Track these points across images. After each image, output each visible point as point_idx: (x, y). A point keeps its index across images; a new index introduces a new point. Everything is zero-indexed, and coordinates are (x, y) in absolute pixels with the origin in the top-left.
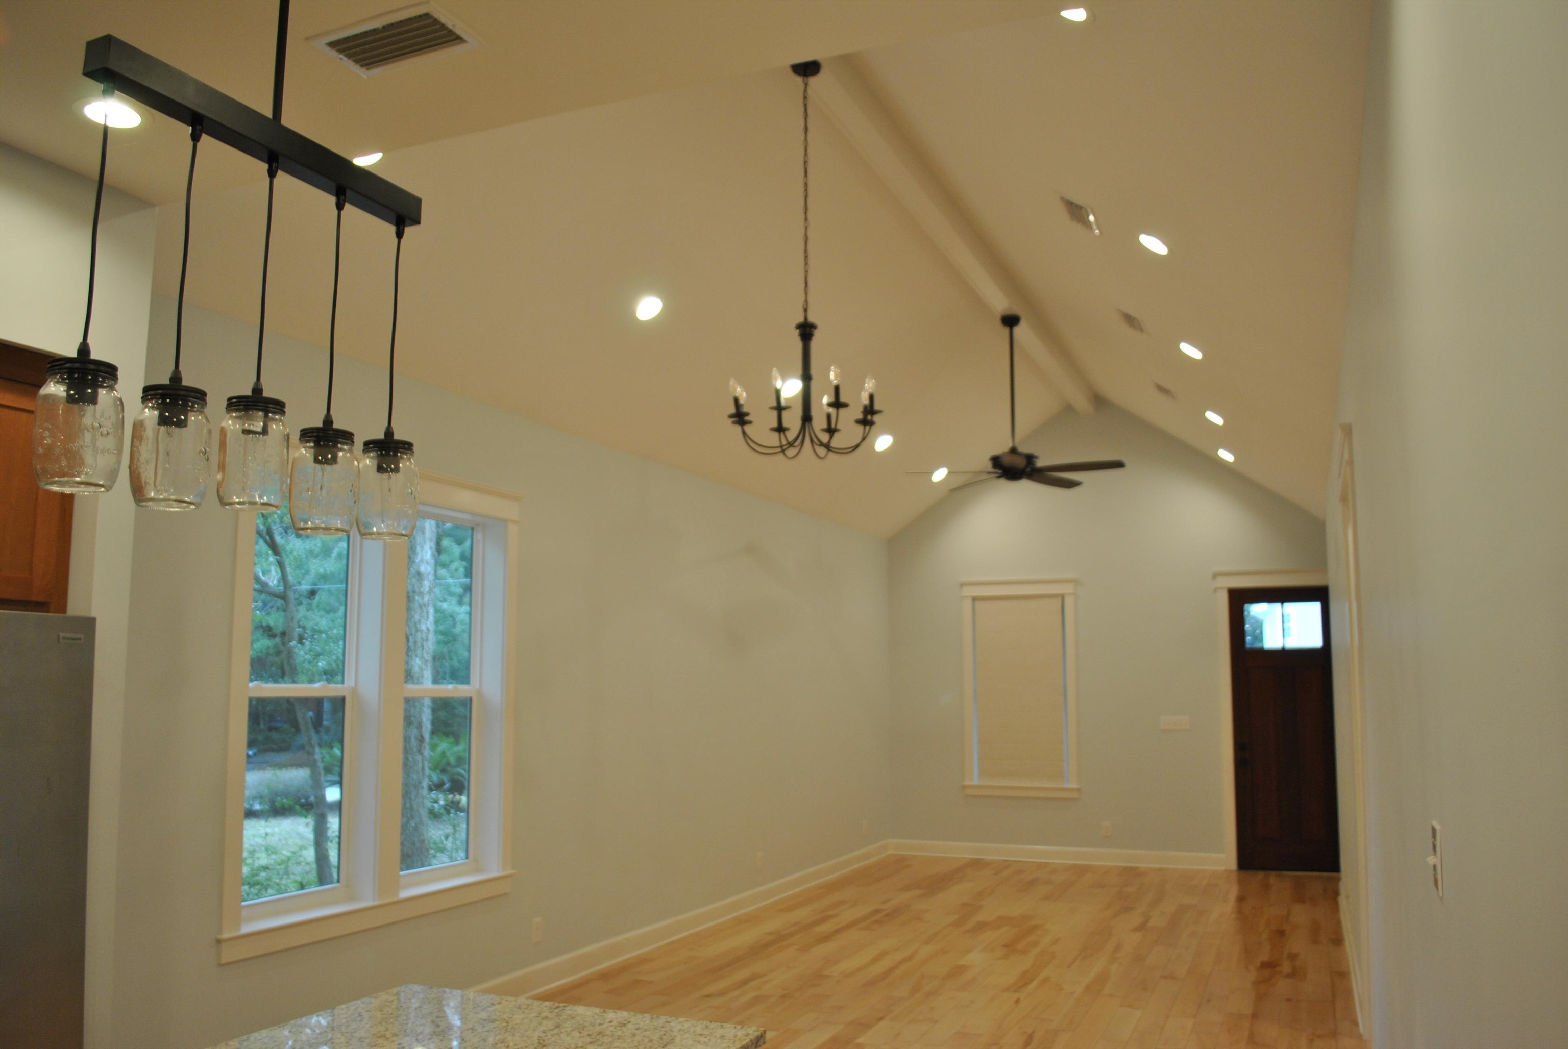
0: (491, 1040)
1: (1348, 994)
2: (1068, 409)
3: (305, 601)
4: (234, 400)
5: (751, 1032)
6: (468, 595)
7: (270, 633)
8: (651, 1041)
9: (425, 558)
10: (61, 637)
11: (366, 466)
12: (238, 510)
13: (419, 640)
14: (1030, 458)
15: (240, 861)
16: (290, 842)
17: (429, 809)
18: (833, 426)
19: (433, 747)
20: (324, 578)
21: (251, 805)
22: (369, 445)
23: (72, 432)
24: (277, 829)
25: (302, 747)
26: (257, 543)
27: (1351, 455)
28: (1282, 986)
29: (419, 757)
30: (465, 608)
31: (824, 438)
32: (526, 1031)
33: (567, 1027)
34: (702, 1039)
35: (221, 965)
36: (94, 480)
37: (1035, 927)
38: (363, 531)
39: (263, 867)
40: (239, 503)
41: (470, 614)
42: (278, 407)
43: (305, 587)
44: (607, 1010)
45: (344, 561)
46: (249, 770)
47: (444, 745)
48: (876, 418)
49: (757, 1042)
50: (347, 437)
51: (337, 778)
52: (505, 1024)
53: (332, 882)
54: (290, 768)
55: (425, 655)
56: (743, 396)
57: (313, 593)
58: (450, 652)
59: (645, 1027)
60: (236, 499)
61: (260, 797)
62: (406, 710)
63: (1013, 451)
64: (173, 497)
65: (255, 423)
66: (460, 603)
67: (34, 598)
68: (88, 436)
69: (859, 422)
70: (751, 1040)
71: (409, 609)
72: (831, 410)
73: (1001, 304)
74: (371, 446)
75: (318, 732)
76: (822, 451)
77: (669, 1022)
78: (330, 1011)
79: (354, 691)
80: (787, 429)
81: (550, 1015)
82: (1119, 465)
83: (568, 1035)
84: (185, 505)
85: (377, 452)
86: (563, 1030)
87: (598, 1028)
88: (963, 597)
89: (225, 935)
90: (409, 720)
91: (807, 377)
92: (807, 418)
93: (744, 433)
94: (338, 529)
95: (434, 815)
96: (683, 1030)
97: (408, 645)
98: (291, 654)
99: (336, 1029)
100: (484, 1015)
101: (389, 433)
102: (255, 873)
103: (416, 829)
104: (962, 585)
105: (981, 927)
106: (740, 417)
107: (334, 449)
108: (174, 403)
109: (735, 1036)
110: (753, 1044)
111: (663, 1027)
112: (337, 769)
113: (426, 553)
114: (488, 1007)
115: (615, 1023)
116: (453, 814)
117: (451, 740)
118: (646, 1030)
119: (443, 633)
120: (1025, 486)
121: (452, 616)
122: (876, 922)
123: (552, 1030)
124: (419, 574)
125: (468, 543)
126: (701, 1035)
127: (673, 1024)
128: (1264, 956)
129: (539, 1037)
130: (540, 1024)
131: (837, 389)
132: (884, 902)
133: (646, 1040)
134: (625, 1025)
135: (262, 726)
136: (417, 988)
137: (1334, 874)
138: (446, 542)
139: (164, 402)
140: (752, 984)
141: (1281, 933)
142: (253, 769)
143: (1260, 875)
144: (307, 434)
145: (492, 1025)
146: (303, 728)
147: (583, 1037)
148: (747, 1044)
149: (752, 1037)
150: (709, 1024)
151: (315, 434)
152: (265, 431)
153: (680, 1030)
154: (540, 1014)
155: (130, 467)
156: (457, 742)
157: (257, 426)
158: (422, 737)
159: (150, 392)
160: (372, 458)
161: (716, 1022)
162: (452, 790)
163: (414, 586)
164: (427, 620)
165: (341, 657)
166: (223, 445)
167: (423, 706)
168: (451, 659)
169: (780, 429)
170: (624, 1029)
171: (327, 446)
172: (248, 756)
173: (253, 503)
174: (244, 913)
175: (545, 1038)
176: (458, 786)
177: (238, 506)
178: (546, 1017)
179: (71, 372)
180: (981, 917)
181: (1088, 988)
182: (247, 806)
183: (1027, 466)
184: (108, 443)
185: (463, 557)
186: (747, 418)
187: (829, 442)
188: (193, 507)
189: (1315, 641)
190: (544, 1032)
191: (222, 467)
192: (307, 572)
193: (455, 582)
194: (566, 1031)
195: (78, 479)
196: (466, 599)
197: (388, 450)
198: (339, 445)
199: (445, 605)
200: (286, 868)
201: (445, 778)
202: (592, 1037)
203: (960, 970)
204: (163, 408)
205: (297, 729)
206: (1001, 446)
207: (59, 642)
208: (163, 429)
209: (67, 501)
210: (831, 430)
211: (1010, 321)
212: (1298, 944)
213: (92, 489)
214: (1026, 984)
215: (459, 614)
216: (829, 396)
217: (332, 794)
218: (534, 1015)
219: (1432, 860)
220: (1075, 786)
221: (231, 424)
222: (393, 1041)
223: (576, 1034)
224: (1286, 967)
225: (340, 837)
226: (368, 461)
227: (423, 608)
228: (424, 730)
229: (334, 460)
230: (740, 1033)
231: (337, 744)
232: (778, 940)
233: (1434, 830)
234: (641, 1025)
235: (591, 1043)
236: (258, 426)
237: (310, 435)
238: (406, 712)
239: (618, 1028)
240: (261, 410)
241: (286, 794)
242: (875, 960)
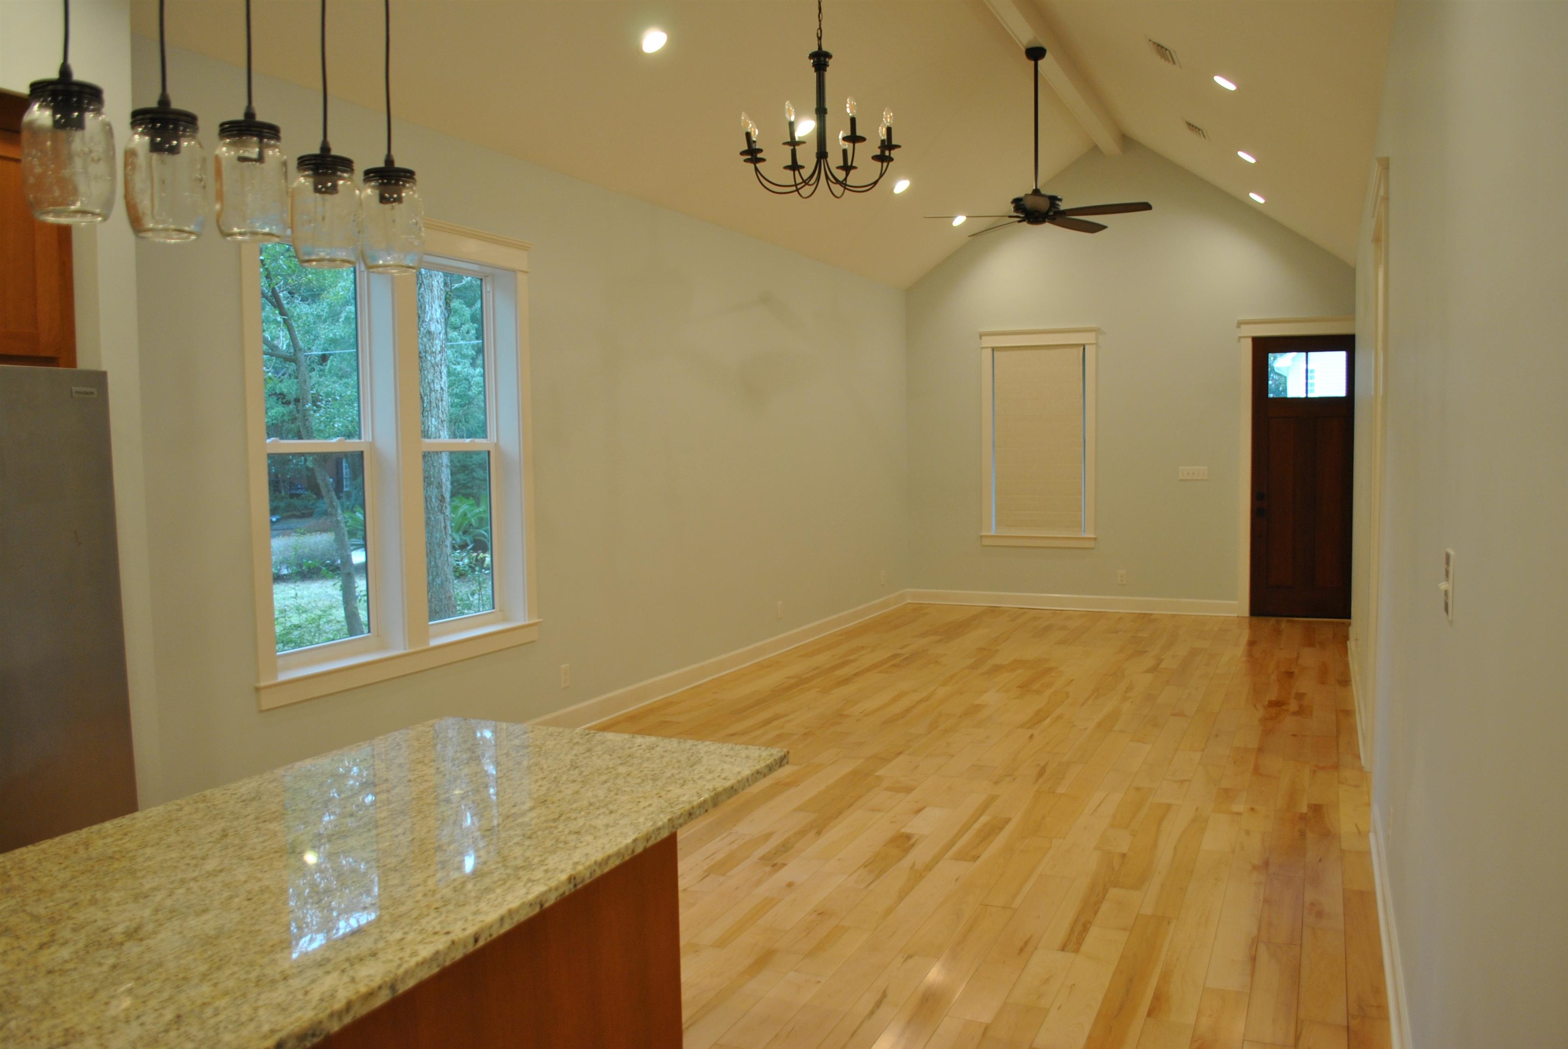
0: (525, 763)
1: (1353, 730)
2: (1095, 149)
3: (317, 367)
4: (227, 126)
5: (775, 753)
6: (481, 358)
7: (284, 401)
8: (679, 761)
9: (435, 317)
10: (74, 391)
11: (368, 196)
12: (240, 242)
13: (433, 401)
14: (1053, 199)
15: (272, 621)
16: (320, 604)
17: (454, 567)
18: (849, 164)
19: (455, 509)
20: (334, 342)
21: (280, 570)
22: (371, 174)
23: (61, 158)
24: (306, 593)
25: (325, 513)
26: (263, 309)
27: (1387, 191)
28: (1289, 723)
29: (441, 517)
30: (479, 370)
31: (841, 175)
32: (559, 755)
33: (597, 751)
34: (728, 759)
35: (261, 711)
36: (89, 209)
37: (1050, 670)
38: (370, 264)
39: (295, 626)
40: (241, 234)
41: (484, 375)
42: (273, 132)
43: (316, 352)
44: (635, 736)
45: (353, 326)
46: (273, 537)
47: (465, 506)
48: (894, 153)
49: (781, 761)
50: (346, 164)
51: (361, 542)
52: (537, 750)
53: (362, 633)
54: (314, 533)
55: (441, 416)
56: (755, 133)
57: (324, 358)
58: (466, 415)
59: (673, 750)
60: (236, 230)
61: (285, 562)
62: (425, 471)
63: (1036, 192)
64: (172, 227)
65: (250, 149)
66: (473, 365)
67: (43, 354)
68: (78, 163)
69: (875, 158)
70: (775, 760)
71: (421, 370)
72: (847, 145)
73: (1026, 35)
74: (372, 175)
75: (339, 498)
76: (838, 189)
77: (696, 745)
78: (368, 742)
79: (372, 445)
80: (802, 167)
81: (581, 741)
82: (1146, 207)
83: (599, 757)
84: (185, 235)
85: (377, 180)
86: (594, 754)
87: (627, 752)
88: (983, 348)
89: (263, 684)
90: (428, 480)
91: (821, 112)
92: (822, 154)
93: (756, 169)
94: (344, 261)
95: (460, 575)
96: (710, 752)
97: (423, 406)
98: (306, 418)
99: (376, 757)
100: (517, 742)
101: (389, 161)
102: (288, 631)
103: (442, 585)
104: (981, 335)
105: (997, 669)
106: (752, 154)
107: (334, 177)
108: (164, 127)
109: (760, 756)
110: (777, 763)
111: (690, 749)
112: (360, 533)
113: (435, 312)
114: (521, 735)
115: (644, 747)
116: (478, 571)
117: (472, 501)
118: (674, 752)
119: (457, 395)
120: (1048, 229)
121: (467, 380)
122: (895, 665)
123: (584, 753)
124: (429, 332)
125: (478, 305)
126: (727, 756)
127: (699, 747)
128: (1273, 695)
129: (572, 760)
130: (572, 749)
131: (853, 120)
132: (902, 648)
133: (674, 761)
134: (653, 748)
135: (283, 493)
136: (450, 721)
137: (1346, 620)
138: (456, 304)
139: (153, 127)
140: (775, 723)
141: (1290, 674)
142: (278, 535)
143: (1273, 620)
144: (305, 162)
145: (526, 751)
146: (324, 491)
147: (614, 759)
148: (771, 763)
149: (776, 757)
150: (734, 746)
151: (313, 162)
152: (260, 159)
153: (706, 752)
154: (571, 740)
155: (126, 197)
156: (478, 504)
157: (252, 153)
158: (442, 496)
159: (140, 117)
160: (373, 187)
161: (740, 744)
162: (475, 549)
163: (425, 346)
164: (441, 381)
165: (357, 419)
166: (218, 173)
167: (442, 466)
168: (467, 422)
169: (794, 166)
170: (653, 752)
171: (324, 174)
172: (271, 521)
173: (254, 234)
174: (280, 663)
175: (577, 761)
176: (481, 545)
177: (240, 238)
178: (577, 743)
179: (54, 94)
180: (997, 661)
181: (1099, 725)
182: (276, 571)
183: (1049, 210)
184: (99, 169)
185: (473, 319)
186: (759, 156)
187: (845, 179)
188: (193, 237)
189: (1339, 390)
190: (576, 755)
191: (220, 196)
192: (317, 337)
193: (468, 344)
194: (597, 754)
195: (73, 208)
196: (479, 362)
197: (389, 178)
198: (339, 173)
199: (459, 368)
200: (318, 626)
201: (468, 539)
202: (622, 759)
203: (976, 709)
204: (152, 132)
205: (319, 495)
206: (1024, 188)
207: (72, 396)
208: (155, 156)
209: (64, 234)
210: (847, 168)
211: (1035, 54)
212: (1306, 684)
213: (89, 218)
214: (1040, 721)
215: (473, 377)
216: (844, 131)
217: (358, 557)
218: (565, 741)
219: (1443, 586)
220: (1093, 536)
221: (225, 151)
222: (431, 766)
223: (607, 757)
224: (1293, 706)
225: (368, 595)
226: (369, 191)
227: (436, 368)
228: (444, 489)
229: (334, 190)
230: (764, 754)
231: (358, 508)
232: (799, 683)
233: (1448, 557)
234: (669, 748)
235: (621, 764)
236: (254, 152)
237: (307, 162)
238: (425, 473)
239: (647, 751)
240: (256, 136)
241: (311, 557)
242: (894, 700)
